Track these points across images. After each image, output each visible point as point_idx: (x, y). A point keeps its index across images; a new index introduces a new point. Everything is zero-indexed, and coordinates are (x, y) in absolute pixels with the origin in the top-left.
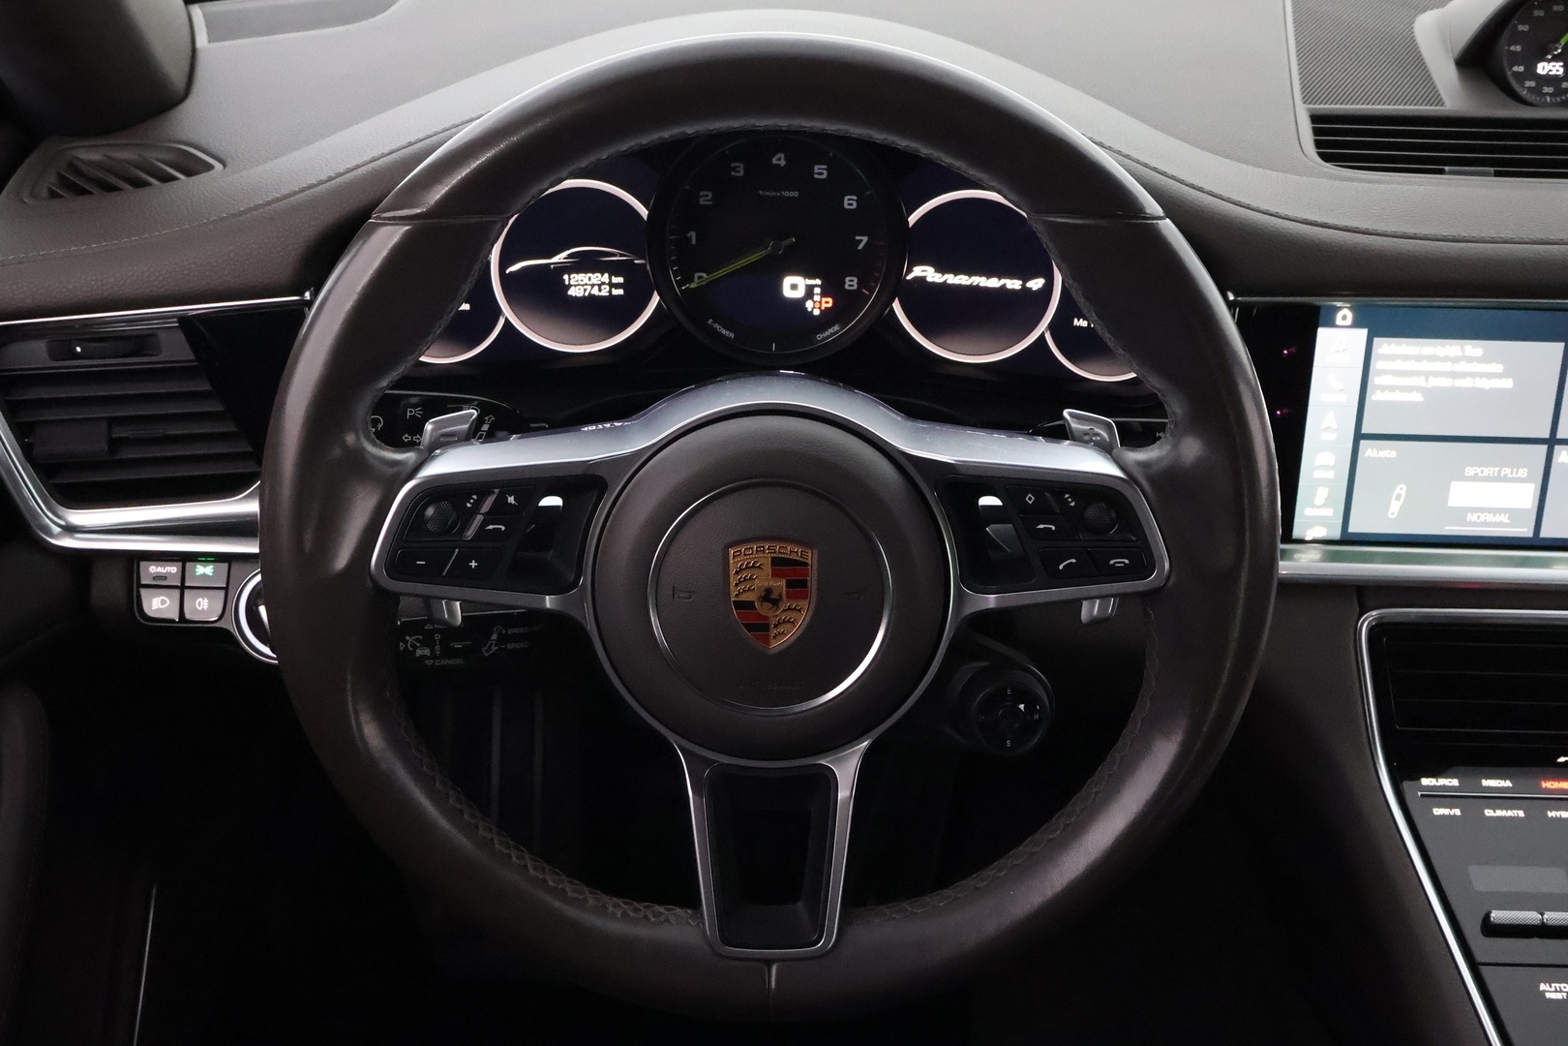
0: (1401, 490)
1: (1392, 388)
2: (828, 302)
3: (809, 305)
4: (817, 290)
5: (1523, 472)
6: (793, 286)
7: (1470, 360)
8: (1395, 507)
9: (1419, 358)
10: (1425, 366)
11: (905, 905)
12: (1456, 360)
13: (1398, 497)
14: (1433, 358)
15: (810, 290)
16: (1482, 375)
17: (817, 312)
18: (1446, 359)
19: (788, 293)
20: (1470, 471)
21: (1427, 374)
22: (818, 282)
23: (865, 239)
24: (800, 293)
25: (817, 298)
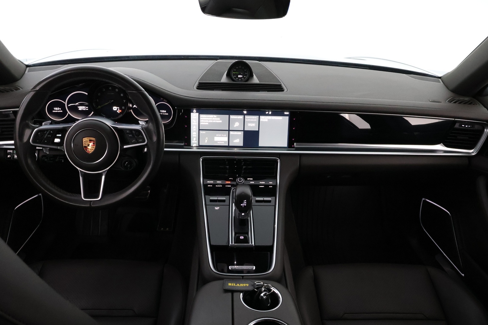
0: (207, 138)
1: (203, 122)
2: (121, 111)
3: (118, 111)
4: (119, 109)
5: (225, 135)
6: (115, 108)
7: (215, 118)
8: (206, 141)
9: (207, 117)
10: (208, 119)
11: (114, 194)
12: (212, 118)
13: (206, 140)
14: (209, 118)
15: (117, 109)
16: (217, 120)
17: (119, 112)
18: (211, 118)
19: (114, 109)
20: (217, 135)
21: (208, 120)
22: (119, 108)
23: (125, 101)
24: (116, 109)
25: (119, 110)
